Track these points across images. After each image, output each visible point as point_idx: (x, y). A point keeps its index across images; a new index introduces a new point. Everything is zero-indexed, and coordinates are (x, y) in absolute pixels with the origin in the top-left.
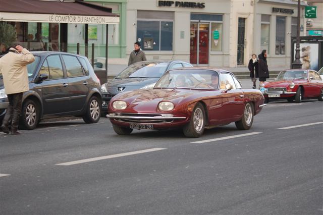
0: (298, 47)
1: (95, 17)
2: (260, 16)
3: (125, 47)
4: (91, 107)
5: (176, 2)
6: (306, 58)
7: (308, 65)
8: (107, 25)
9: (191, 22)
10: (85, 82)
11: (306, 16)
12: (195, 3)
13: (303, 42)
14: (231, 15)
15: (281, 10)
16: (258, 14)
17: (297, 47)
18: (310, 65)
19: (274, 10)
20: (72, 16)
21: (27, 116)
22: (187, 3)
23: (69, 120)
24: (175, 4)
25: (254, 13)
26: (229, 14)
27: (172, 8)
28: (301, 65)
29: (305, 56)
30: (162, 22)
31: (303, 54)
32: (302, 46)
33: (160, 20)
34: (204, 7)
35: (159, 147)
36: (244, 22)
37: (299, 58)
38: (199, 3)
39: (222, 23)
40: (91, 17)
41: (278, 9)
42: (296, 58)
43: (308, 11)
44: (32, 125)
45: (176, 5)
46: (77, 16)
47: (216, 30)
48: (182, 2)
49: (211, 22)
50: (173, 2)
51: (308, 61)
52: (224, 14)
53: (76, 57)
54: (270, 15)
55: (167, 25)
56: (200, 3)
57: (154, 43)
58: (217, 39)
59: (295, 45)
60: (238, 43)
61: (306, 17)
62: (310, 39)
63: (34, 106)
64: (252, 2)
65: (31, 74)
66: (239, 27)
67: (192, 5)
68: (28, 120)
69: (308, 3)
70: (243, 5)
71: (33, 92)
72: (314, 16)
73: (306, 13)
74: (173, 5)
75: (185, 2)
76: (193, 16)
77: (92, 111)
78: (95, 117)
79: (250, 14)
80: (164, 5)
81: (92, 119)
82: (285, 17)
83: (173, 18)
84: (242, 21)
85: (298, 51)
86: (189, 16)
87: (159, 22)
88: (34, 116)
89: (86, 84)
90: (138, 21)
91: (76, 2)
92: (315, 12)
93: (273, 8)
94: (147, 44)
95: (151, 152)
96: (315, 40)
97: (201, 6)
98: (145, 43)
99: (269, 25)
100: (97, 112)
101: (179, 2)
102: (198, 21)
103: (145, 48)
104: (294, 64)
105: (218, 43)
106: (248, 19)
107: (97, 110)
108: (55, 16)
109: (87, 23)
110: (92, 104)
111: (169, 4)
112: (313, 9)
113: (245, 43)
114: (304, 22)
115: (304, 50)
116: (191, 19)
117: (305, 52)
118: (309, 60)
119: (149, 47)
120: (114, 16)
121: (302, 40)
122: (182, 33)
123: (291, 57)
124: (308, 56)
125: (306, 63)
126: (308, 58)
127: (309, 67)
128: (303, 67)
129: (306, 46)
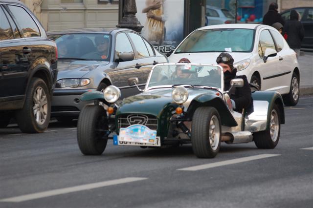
6: (154, 12)
7: (160, 30)
18: (164, 30)
29: (153, 8)
31: (148, 3)
37: (134, 12)
51: (160, 20)
118: (162, 16)
123: (119, 9)
124: (159, 7)
125: (155, 24)
126: (159, 12)
127: (164, 34)
128: (146, 34)
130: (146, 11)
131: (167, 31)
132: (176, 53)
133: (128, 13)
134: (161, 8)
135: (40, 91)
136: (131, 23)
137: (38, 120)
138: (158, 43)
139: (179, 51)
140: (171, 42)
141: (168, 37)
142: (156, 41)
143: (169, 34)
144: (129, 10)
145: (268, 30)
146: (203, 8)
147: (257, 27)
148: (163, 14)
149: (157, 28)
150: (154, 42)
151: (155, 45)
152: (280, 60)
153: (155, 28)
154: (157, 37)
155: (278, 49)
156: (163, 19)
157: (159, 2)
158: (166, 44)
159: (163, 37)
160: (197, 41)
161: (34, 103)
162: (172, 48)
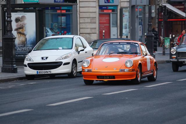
0: (9, 16)
6: (21, 30)
7: (24, 39)
13: (16, 11)
18: (26, 39)
29: (20, 28)
31: (17, 26)
32: (14, 16)
37: (12, 31)
51: (24, 34)
62: (26, 8)
85: (9, 23)
96: (32, 8)
115: (17, 20)
117: (20, 23)
118: (25, 32)
121: (16, 9)
123: (2, 29)
124: (23, 28)
125: (21, 36)
126: (23, 30)
127: (26, 42)
128: (17, 42)
129: (20, 16)
130: (16, 30)
132: (34, 50)
133: (8, 31)
134: (24, 28)
136: (10, 36)
138: (23, 46)
139: (35, 49)
140: (30, 45)
141: (28, 42)
142: (22, 45)
143: (29, 41)
144: (8, 30)
145: (79, 38)
146: (44, 28)
147: (74, 37)
148: (25, 31)
149: (22, 38)
150: (21, 45)
151: (22, 47)
152: (86, 53)
153: (21, 38)
154: (23, 43)
155: (85, 47)
156: (25, 34)
157: (23, 25)
158: (27, 46)
159: (26, 43)
160: (44, 44)
162: (30, 48)
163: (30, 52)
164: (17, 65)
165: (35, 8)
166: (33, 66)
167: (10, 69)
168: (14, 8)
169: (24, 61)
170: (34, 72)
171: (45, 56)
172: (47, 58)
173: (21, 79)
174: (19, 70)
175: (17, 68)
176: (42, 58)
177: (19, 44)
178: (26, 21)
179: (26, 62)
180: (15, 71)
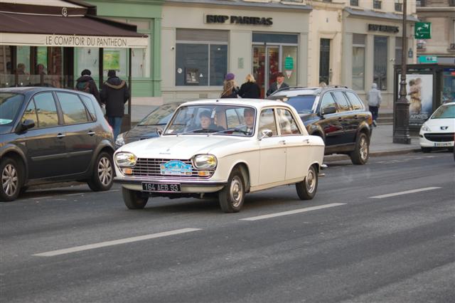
0: (404, 79)
1: (113, 38)
2: (351, 36)
3: (159, 81)
4: (100, 168)
5: (232, 17)
6: (415, 95)
7: (418, 105)
8: (130, 49)
9: (253, 45)
10: (91, 131)
11: (416, 35)
12: (259, 18)
13: (411, 73)
14: (310, 35)
15: (381, 28)
16: (347, 33)
17: (402, 80)
18: (421, 106)
19: (371, 28)
20: (80, 37)
21: (5, 181)
22: (248, 18)
23: (70, 186)
24: (229, 20)
25: (343, 32)
26: (307, 34)
27: (227, 25)
28: (408, 105)
29: (415, 92)
30: (211, 45)
31: (411, 90)
32: (409, 78)
33: (209, 43)
34: (271, 23)
35: (191, 227)
36: (329, 45)
37: (406, 95)
38: (264, 19)
39: (297, 47)
40: (106, 38)
41: (377, 26)
42: (401, 96)
43: (419, 28)
44: (11, 195)
45: (232, 22)
46: (86, 37)
47: (289, 56)
48: (241, 17)
49: (282, 44)
50: (227, 17)
51: (418, 100)
52: (299, 33)
53: (78, 95)
54: (366, 35)
55: (219, 49)
56: (266, 18)
57: (201, 76)
58: (289, 69)
59: (400, 76)
60: (321, 74)
61: (416, 37)
62: (420, 69)
63: (15, 166)
64: (340, 16)
65: (11, 121)
66: (321, 53)
67: (253, 21)
68: (6, 187)
69: (418, 18)
70: (327, 21)
71: (13, 147)
72: (427, 36)
73: (416, 31)
74: (228, 22)
75: (244, 17)
76: (256, 37)
77: (100, 173)
78: (106, 182)
79: (336, 33)
80: (215, 22)
81: (102, 185)
82: (386, 38)
83: (228, 39)
84: (325, 43)
85: (404, 85)
86: (250, 36)
87: (208, 45)
88: (15, 182)
89: (91, 135)
90: (177, 45)
91: (86, 17)
92: (428, 30)
93: (370, 25)
94: (191, 77)
95: (178, 235)
96: (429, 69)
97: (268, 22)
98: (188, 75)
99: (364, 48)
100: (108, 174)
101: (236, 17)
102: (263, 43)
103: (189, 82)
104: (398, 104)
105: (292, 74)
106: (334, 41)
107: (109, 172)
108: (53, 36)
109: (101, 46)
110: (101, 163)
111: (221, 19)
112: (426, 26)
113: (330, 75)
114: (413, 44)
115: (412, 83)
116: (253, 41)
117: (414, 86)
118: (420, 97)
119: (194, 80)
120: (140, 36)
121: (410, 70)
122: (241, 60)
123: (394, 94)
125: (415, 102)
126: (418, 95)
128: (411, 108)
129: (415, 79)
130: (410, 94)
131: (423, 106)
134: (419, 92)
135: (363, 141)
136: (404, 102)
137: (362, 157)
139: (432, 117)
140: (426, 113)
141: (423, 109)
142: (416, 112)
144: (403, 94)
153: (415, 104)
154: (417, 109)
156: (420, 99)
157: (418, 89)
159: (420, 109)
160: (443, 112)
161: (360, 147)
162: (426, 116)
163: (426, 120)
164: (411, 135)
165: (431, 69)
166: (430, 137)
167: (402, 139)
168: (408, 69)
169: (419, 131)
170: (431, 144)
171: (444, 125)
172: (447, 128)
173: (416, 151)
174: (413, 141)
175: (410, 139)
176: (441, 128)
177: (412, 111)
178: (421, 85)
179: (422, 132)
180: (407, 142)
